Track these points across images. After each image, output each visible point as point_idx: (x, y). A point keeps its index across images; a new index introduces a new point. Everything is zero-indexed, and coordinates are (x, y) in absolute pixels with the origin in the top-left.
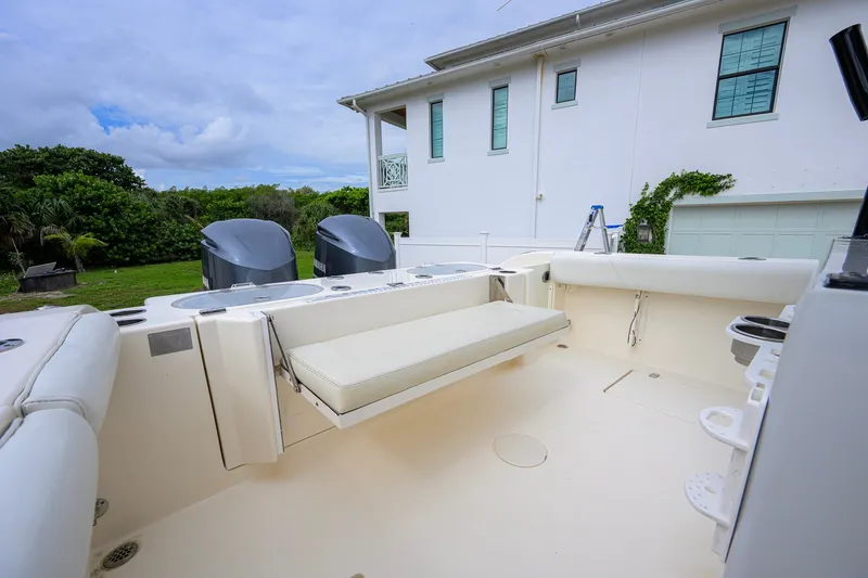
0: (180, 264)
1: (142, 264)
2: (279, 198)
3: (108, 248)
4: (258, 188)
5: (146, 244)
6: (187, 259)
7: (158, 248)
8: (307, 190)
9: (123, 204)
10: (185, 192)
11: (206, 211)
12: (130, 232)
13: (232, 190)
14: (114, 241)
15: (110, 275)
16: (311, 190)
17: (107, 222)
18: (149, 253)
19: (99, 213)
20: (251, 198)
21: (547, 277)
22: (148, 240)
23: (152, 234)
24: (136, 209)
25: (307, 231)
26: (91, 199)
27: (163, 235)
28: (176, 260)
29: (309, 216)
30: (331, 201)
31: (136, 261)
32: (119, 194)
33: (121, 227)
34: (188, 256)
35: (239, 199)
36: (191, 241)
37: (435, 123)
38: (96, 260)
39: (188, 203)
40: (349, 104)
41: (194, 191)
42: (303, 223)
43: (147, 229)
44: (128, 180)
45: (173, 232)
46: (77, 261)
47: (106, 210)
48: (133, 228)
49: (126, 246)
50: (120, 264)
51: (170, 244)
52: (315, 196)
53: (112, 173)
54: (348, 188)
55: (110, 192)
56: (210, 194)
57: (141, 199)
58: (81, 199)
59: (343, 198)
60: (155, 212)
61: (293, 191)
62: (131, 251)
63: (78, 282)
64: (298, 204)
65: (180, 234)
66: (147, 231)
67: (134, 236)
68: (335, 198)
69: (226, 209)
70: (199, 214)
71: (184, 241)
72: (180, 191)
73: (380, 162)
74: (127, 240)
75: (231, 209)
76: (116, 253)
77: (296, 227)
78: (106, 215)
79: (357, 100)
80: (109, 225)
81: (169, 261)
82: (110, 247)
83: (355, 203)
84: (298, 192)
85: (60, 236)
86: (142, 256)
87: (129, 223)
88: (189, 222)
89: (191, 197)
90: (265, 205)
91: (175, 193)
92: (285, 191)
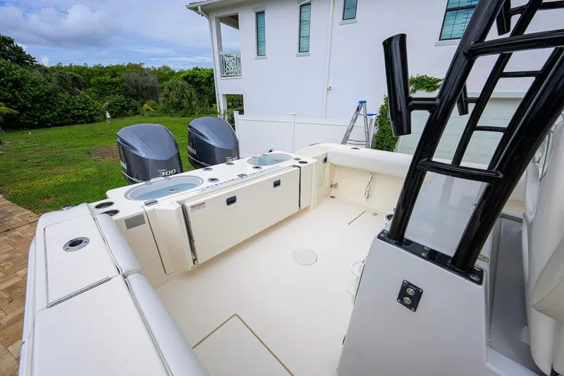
0: (77, 127)
1: (49, 127)
2: (146, 75)
3: (19, 115)
4: (128, 66)
5: (48, 111)
6: (82, 123)
7: (59, 114)
8: (166, 68)
9: (23, 79)
10: (70, 68)
11: (91, 85)
12: (33, 102)
13: (108, 67)
14: (22, 109)
15: (25, 135)
16: (169, 69)
17: (13, 93)
18: (52, 118)
19: (5, 86)
20: (124, 75)
21: (325, 160)
22: (49, 108)
23: (51, 103)
24: (34, 83)
25: (170, 102)
27: (61, 104)
28: (74, 123)
29: (170, 90)
30: (185, 78)
31: (43, 125)
32: (18, 71)
33: (25, 98)
34: (83, 121)
35: (114, 76)
36: (83, 109)
37: (259, 29)
39: (75, 78)
40: (195, 9)
41: (78, 68)
42: (167, 96)
43: (47, 100)
44: (21, 58)
45: (68, 102)
47: (10, 84)
48: (35, 99)
49: (33, 113)
50: (31, 127)
51: (67, 111)
52: (173, 73)
53: (6, 51)
54: (196, 69)
55: (10, 69)
56: (91, 70)
57: (35, 75)
59: (194, 77)
60: (51, 86)
61: (155, 69)
62: (38, 117)
63: (3, 141)
64: (161, 80)
65: (74, 104)
67: (38, 105)
68: (188, 76)
69: (107, 84)
70: (85, 86)
71: (78, 109)
72: (66, 67)
73: (221, 57)
74: (33, 108)
75: (110, 83)
76: (26, 119)
77: (161, 99)
78: (11, 88)
79: (201, 7)
80: (15, 96)
81: (69, 124)
82: (21, 114)
83: (203, 80)
84: (159, 69)
86: (47, 121)
87: (31, 95)
88: (78, 93)
89: (76, 72)
90: (136, 81)
91: (62, 68)
92: (149, 69)
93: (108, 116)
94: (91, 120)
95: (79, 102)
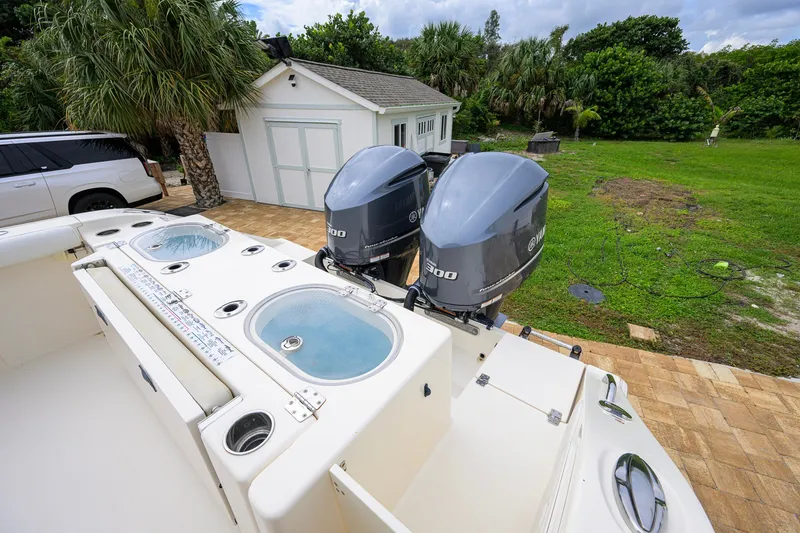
0: (657, 144)
1: (623, 139)
5: (637, 119)
6: (668, 140)
7: (647, 124)
9: (639, 76)
12: (630, 105)
14: (611, 115)
15: (587, 146)
17: (615, 95)
18: (636, 129)
19: (614, 86)
22: (641, 115)
24: (649, 81)
26: (613, 73)
27: (660, 110)
28: (658, 139)
31: (619, 136)
33: (623, 101)
34: (672, 137)
36: (687, 118)
38: (591, 131)
39: (727, 68)
43: (648, 103)
45: (671, 107)
46: (578, 130)
47: (620, 83)
48: (633, 103)
49: (619, 121)
50: (607, 137)
51: (659, 121)
58: (607, 73)
60: (669, 83)
62: (621, 125)
65: (677, 111)
66: (646, 106)
67: (631, 111)
69: (773, 75)
71: (677, 118)
74: (623, 114)
75: (780, 74)
76: (607, 127)
78: (618, 88)
80: (615, 98)
85: (574, 108)
86: (627, 131)
87: (632, 97)
93: (715, 133)
94: (685, 136)
95: (687, 107)
